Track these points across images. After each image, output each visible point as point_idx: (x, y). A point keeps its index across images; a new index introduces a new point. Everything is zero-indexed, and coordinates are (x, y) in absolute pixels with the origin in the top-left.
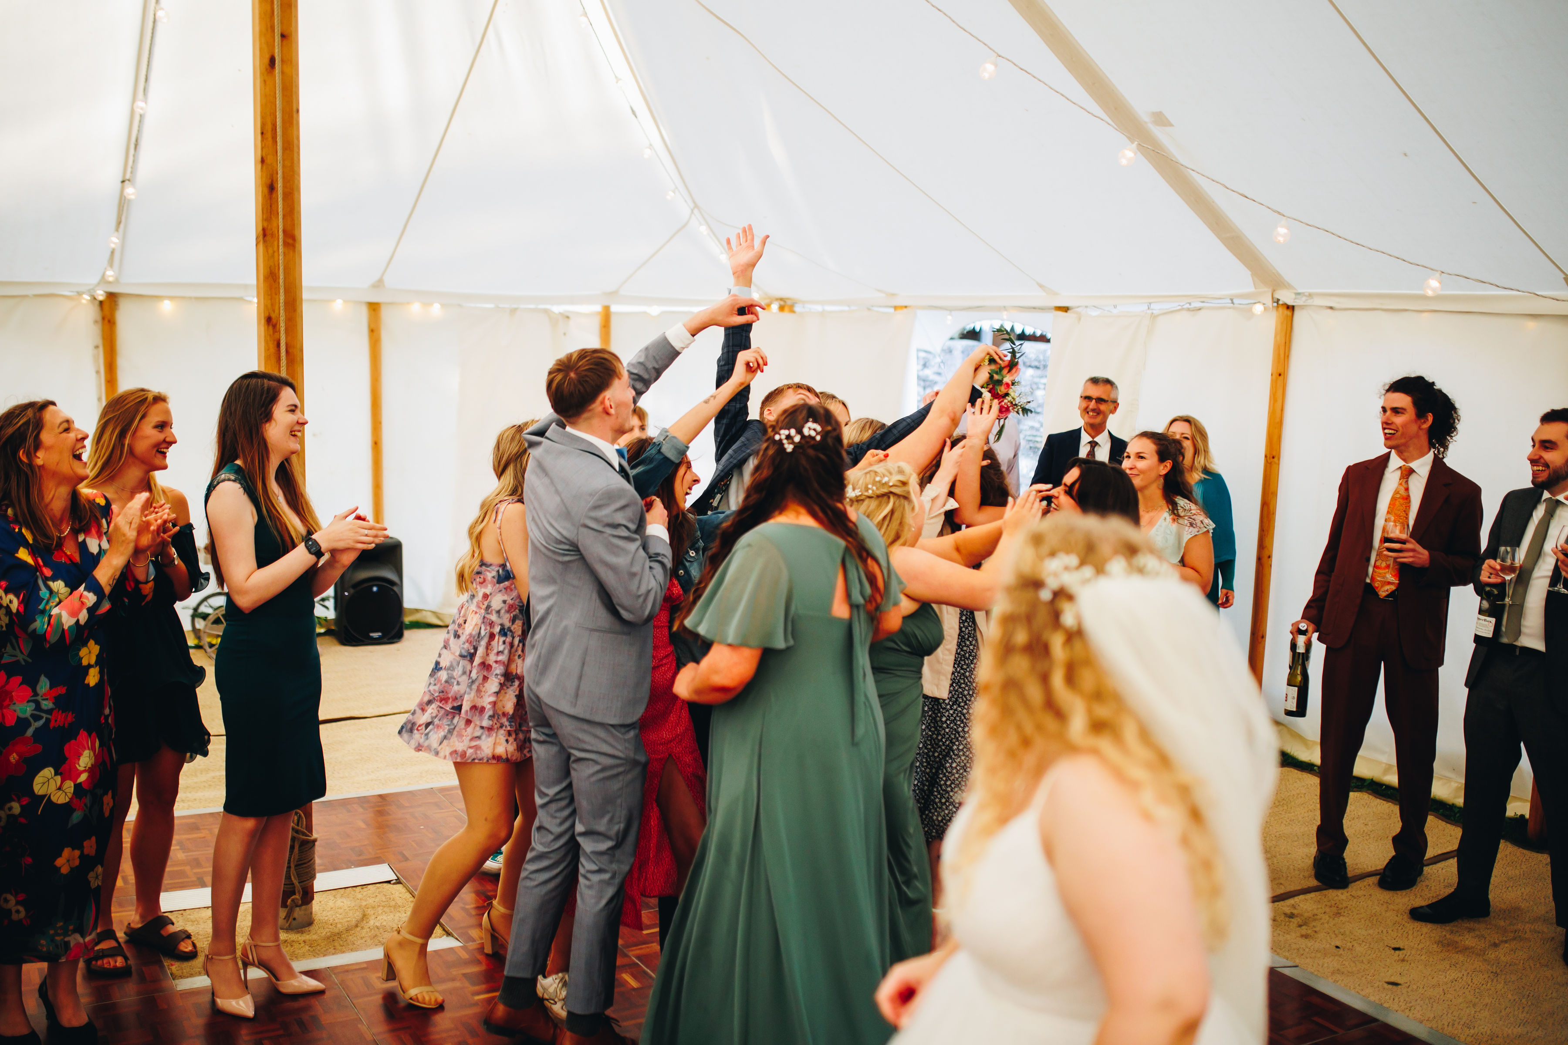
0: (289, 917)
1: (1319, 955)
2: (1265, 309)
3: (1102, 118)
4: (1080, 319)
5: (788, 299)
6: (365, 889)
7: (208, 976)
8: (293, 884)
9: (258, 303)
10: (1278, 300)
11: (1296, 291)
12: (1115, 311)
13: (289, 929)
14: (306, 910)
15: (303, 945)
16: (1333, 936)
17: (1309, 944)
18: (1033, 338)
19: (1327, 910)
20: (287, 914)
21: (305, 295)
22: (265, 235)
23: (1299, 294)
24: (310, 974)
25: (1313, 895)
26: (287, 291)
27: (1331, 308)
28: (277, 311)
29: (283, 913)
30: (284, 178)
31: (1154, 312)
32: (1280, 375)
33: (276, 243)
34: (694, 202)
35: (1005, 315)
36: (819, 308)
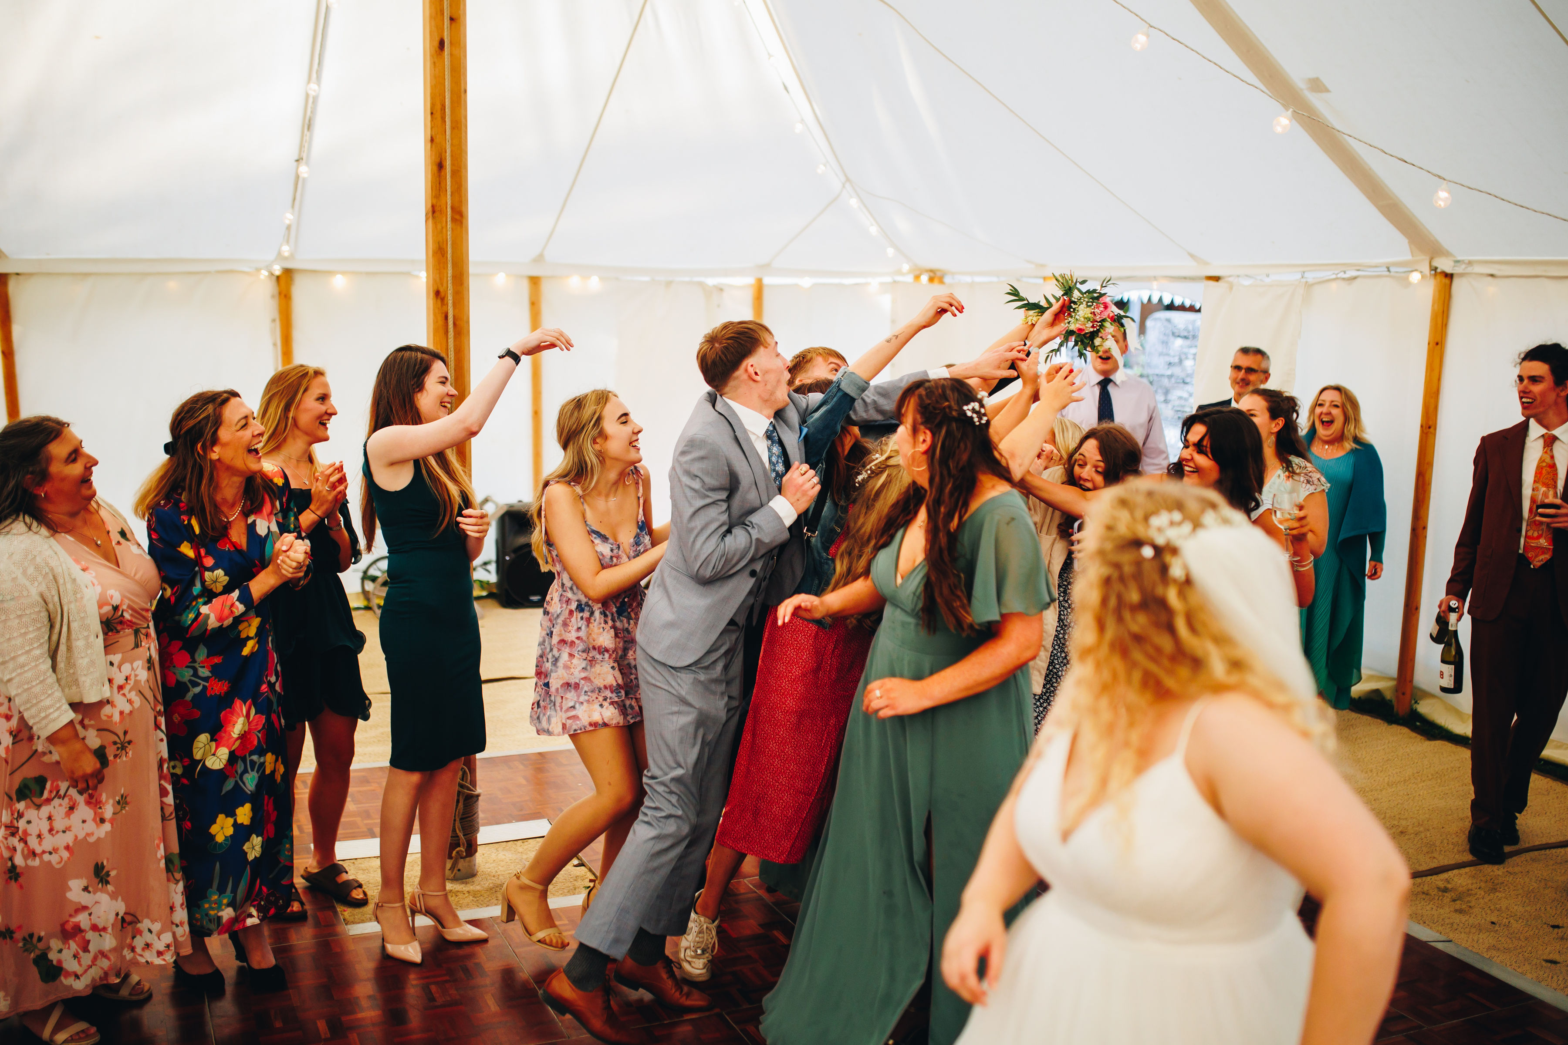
0: (454, 868)
1: (1473, 930)
2: (1423, 277)
3: (1257, 86)
4: (1231, 287)
5: (939, 270)
6: (526, 843)
7: (378, 922)
8: (458, 836)
9: (427, 278)
10: (1436, 268)
11: (1455, 259)
12: (1268, 280)
13: (455, 879)
14: (470, 862)
15: (467, 895)
16: (1489, 912)
17: (1464, 919)
18: (1182, 308)
19: (1483, 884)
20: (452, 865)
21: (472, 270)
22: (434, 212)
23: (1458, 261)
24: (474, 923)
25: (1467, 869)
26: (455, 265)
27: (1492, 275)
28: (445, 285)
29: (449, 864)
30: (452, 156)
31: (1308, 280)
32: (1437, 344)
33: (444, 219)
34: (846, 176)
35: (1155, 284)
36: (968, 279)
